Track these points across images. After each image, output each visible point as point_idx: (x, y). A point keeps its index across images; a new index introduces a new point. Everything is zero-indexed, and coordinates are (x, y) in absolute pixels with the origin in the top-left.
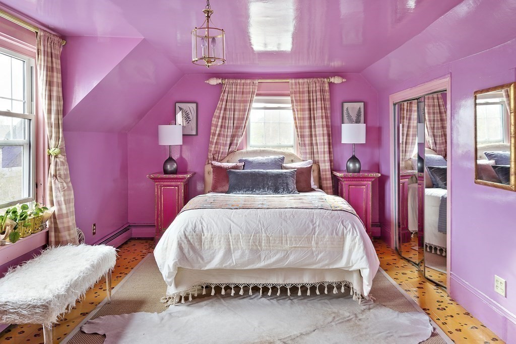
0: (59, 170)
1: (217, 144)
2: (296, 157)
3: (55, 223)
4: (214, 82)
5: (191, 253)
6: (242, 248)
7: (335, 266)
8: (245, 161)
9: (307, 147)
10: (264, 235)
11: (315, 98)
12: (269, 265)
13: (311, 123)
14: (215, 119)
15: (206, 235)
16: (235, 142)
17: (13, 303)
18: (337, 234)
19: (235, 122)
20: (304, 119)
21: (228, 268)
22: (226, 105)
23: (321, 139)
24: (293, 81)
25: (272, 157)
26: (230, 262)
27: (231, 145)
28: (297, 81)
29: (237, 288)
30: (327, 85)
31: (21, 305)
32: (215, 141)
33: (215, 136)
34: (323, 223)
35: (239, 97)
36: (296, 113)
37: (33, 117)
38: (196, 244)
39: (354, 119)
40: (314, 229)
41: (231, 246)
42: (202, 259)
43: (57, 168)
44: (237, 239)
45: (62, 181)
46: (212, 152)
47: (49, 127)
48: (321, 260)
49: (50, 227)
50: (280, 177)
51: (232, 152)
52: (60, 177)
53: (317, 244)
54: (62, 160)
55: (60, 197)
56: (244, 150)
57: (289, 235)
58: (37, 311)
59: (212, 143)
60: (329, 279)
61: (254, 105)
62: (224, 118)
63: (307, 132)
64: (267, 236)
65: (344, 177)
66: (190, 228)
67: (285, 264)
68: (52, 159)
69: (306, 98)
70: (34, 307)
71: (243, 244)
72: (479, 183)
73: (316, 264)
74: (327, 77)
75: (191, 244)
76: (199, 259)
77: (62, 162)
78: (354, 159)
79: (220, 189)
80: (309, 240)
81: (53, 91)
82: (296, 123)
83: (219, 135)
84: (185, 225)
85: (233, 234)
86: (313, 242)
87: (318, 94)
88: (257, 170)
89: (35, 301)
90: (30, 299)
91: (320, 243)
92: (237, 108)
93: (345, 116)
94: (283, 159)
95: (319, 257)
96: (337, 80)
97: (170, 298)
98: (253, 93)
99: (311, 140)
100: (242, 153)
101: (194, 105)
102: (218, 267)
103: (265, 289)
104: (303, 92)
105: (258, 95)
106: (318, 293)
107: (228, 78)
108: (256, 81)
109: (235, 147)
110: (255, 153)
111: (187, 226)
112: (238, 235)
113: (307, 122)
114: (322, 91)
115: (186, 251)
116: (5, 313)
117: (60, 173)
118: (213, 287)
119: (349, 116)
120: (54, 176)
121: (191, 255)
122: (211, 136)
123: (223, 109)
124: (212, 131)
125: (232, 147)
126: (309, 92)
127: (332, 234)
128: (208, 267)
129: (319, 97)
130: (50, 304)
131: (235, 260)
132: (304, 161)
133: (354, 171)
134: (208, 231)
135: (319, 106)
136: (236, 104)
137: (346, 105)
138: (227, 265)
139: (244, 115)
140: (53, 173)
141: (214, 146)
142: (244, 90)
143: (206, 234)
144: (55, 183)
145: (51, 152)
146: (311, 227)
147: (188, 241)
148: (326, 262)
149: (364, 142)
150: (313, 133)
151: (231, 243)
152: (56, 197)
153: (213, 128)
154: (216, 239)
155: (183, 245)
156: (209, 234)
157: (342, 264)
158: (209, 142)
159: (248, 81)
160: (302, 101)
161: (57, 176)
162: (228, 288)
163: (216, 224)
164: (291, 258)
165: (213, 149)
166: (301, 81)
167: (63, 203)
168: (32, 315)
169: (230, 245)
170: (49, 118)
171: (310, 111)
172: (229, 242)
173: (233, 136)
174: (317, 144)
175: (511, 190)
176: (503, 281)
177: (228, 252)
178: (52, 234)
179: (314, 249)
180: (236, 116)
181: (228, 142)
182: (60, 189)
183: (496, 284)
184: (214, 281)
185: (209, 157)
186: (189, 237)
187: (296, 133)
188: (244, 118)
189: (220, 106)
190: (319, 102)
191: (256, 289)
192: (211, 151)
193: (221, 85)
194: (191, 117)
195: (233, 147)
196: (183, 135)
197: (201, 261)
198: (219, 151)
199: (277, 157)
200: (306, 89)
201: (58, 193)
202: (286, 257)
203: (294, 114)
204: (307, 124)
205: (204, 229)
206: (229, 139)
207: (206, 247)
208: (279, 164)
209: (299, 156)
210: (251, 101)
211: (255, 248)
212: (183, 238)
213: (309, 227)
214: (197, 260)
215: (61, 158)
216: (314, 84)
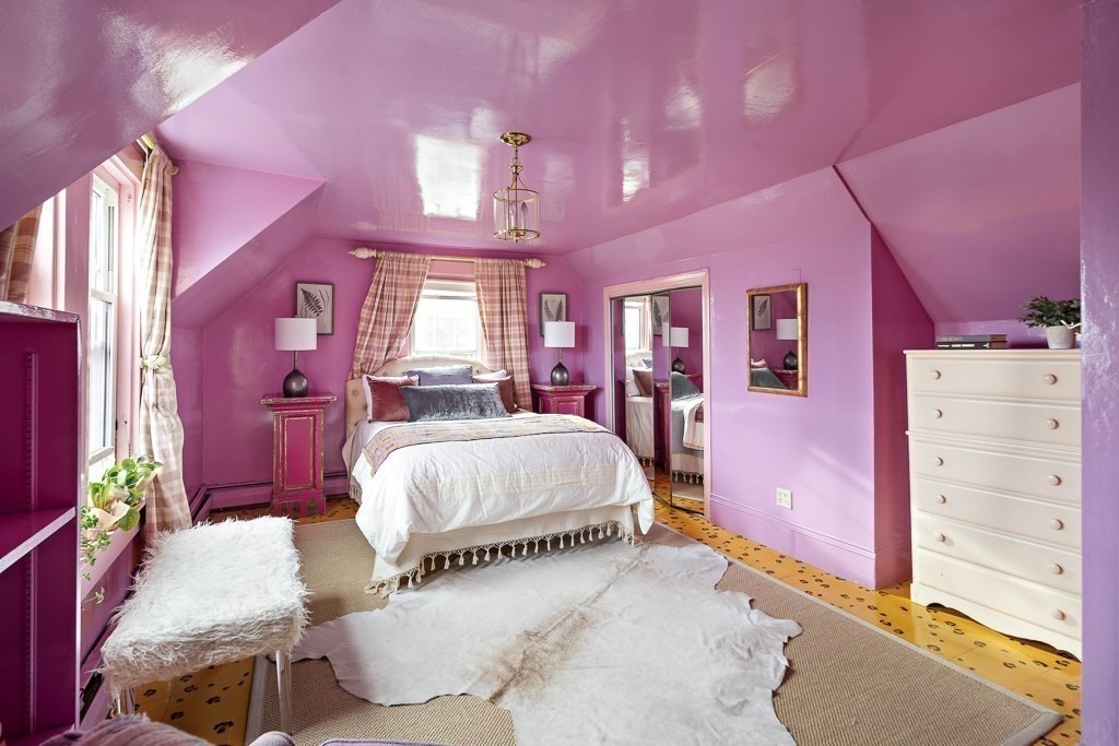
0: (162, 394)
1: (368, 347)
2: (482, 367)
3: (158, 490)
4: (364, 254)
5: (427, 509)
6: (495, 493)
7: (607, 503)
8: (419, 373)
9: (498, 353)
10: (522, 472)
11: (508, 285)
12: (531, 512)
13: (502, 319)
14: (366, 311)
15: (443, 482)
16: (396, 345)
17: (228, 626)
18: (608, 462)
19: (397, 315)
20: (493, 314)
21: (477, 524)
22: (383, 290)
23: (516, 341)
24: (480, 261)
25: (457, 367)
26: (481, 515)
27: (389, 349)
28: (485, 261)
29: (481, 552)
30: (523, 270)
31: (243, 626)
32: (366, 344)
33: (366, 336)
34: (591, 450)
35: (402, 279)
36: (484, 305)
37: (114, 300)
38: (431, 495)
39: (555, 315)
40: (582, 457)
41: (481, 493)
42: (441, 516)
43: (159, 391)
44: (488, 482)
45: (168, 414)
46: (361, 361)
47: (148, 318)
48: (593, 497)
49: (148, 499)
50: (483, 394)
51: (390, 360)
52: (163, 407)
53: (587, 476)
54: (166, 376)
55: (167, 443)
56: (409, 358)
57: (553, 469)
58: (274, 631)
59: (361, 347)
60: (595, 521)
61: (425, 292)
62: (380, 309)
63: (497, 332)
64: (527, 474)
65: (556, 392)
66: (419, 473)
67: (551, 508)
68: (149, 375)
69: (497, 285)
70: (269, 624)
71: (496, 488)
72: (755, 391)
73: (583, 503)
74: (523, 259)
75: (424, 496)
76: (438, 517)
77: (166, 380)
78: (560, 367)
79: (389, 416)
80: (578, 473)
81: (162, 254)
82: (482, 319)
83: (372, 335)
84: (411, 469)
85: (482, 475)
86: (582, 475)
87: (513, 280)
88: (448, 386)
89: (269, 614)
90: (259, 612)
91: (591, 475)
92: (399, 294)
93: (544, 311)
94: (471, 369)
95: (590, 493)
96: (535, 264)
97: (383, 585)
98: (423, 274)
99: (503, 343)
100: (406, 361)
101: (329, 288)
102: (464, 524)
103: (519, 547)
104: (492, 277)
105: (429, 277)
106: (583, 541)
107: (387, 250)
108: (429, 258)
109: (395, 352)
110: (426, 361)
111: (414, 471)
112: (489, 476)
113: (498, 317)
114: (517, 277)
115: (420, 507)
116: (212, 646)
117: (163, 400)
118: (447, 556)
119: (548, 312)
120: (154, 405)
121: (426, 512)
122: (359, 337)
123: (379, 296)
124: (361, 329)
125: (390, 352)
126: (501, 278)
127: (603, 462)
128: (449, 528)
129: (513, 285)
130: (295, 614)
131: (486, 513)
132: (493, 372)
133: (562, 383)
134: (445, 474)
135: (514, 296)
136: (398, 289)
137: (545, 297)
138: (476, 521)
139: (411, 305)
140: (152, 401)
141: (363, 351)
142: (411, 269)
143: (442, 479)
144: (157, 418)
145: (147, 362)
146: (579, 455)
147: (421, 492)
148: (597, 499)
149: (573, 346)
150: (505, 333)
151: (480, 489)
152: (160, 443)
153: (362, 324)
154: (458, 486)
155: (415, 499)
156: (448, 479)
157: (615, 499)
158: (354, 346)
159: (417, 257)
160: (493, 290)
161: (160, 406)
162: (468, 554)
163: (456, 463)
164: (558, 499)
165: (362, 357)
166: (490, 261)
167: (172, 452)
168: (266, 638)
169: (478, 491)
170: (152, 302)
171: (502, 303)
172: (477, 487)
173: (393, 337)
174: (510, 349)
175: (799, 395)
176: (788, 493)
177: (477, 502)
178: (153, 512)
179: (584, 484)
180: (398, 307)
181: (386, 346)
182: (166, 428)
183: (778, 497)
184: (449, 548)
185: (355, 368)
186: (421, 487)
187: (483, 333)
188: (409, 310)
189: (374, 291)
190: (513, 292)
191: (506, 550)
192: (359, 359)
193: (374, 260)
194: (323, 306)
195: (393, 353)
196: (318, 334)
197: (441, 521)
198: (372, 360)
199: (464, 366)
200: (497, 273)
201: (164, 436)
202: (551, 499)
203: (480, 307)
204: (498, 321)
205: (440, 473)
206: (387, 341)
207: (445, 498)
208: (468, 376)
209: (486, 365)
210: (420, 287)
211: (512, 490)
212: (414, 489)
213: (575, 455)
214: (435, 518)
215: (167, 374)
216: (508, 268)
